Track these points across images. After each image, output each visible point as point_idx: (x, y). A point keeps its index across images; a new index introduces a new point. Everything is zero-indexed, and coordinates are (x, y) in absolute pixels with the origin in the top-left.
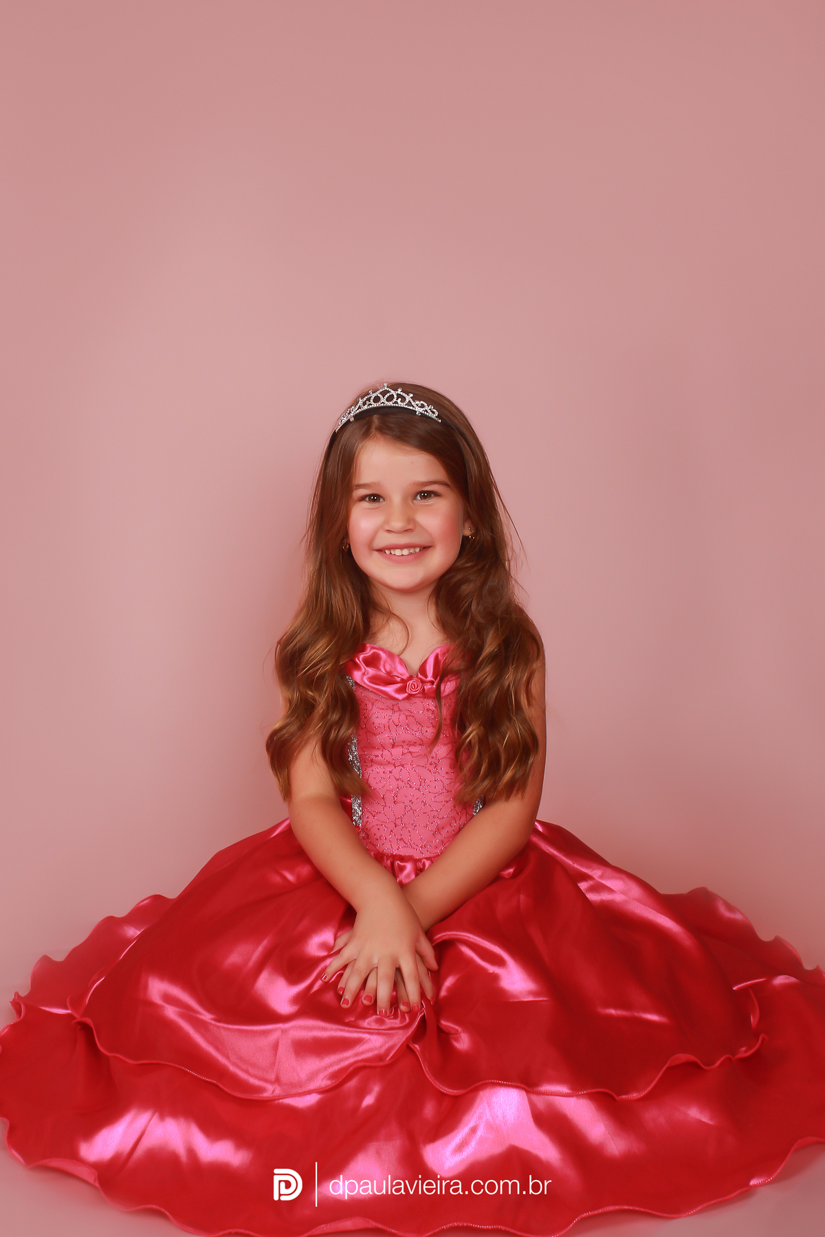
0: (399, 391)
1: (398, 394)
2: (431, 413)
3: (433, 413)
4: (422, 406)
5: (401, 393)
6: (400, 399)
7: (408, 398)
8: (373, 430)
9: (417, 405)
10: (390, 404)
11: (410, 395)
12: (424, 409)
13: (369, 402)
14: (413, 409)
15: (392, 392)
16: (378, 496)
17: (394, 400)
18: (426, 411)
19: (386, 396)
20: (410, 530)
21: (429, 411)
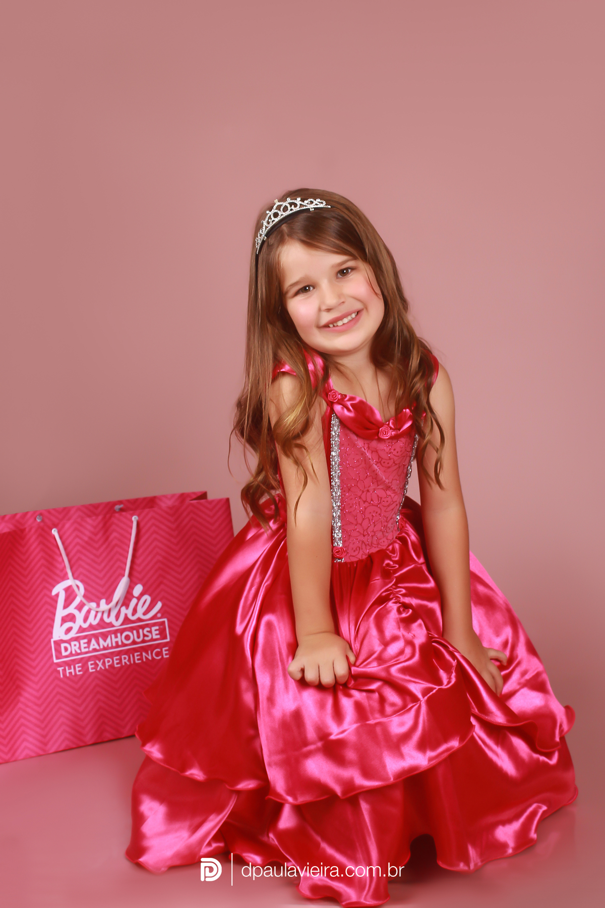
0: (289, 200)
1: (289, 203)
2: (320, 205)
7: (298, 202)
9: (307, 204)
11: (299, 199)
12: (314, 204)
13: (271, 219)
14: (306, 207)
15: (284, 204)
16: (309, 286)
17: (289, 208)
18: (317, 205)
19: (281, 209)
20: (343, 302)
21: (318, 203)
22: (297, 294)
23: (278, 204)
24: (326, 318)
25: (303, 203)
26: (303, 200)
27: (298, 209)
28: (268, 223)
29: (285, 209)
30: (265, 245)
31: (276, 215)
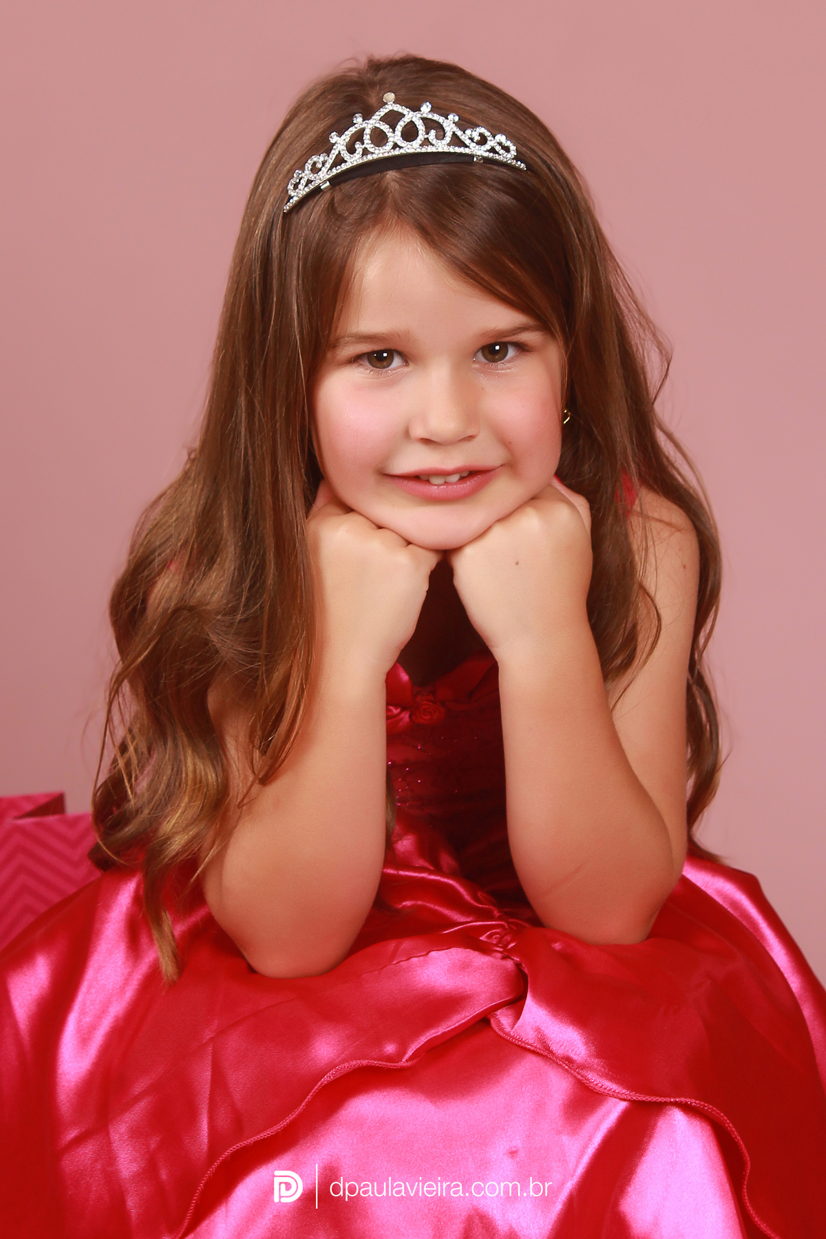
0: (426, 108)
1: (424, 119)
2: (502, 152)
3: (507, 149)
4: (483, 141)
5: (430, 116)
6: (433, 133)
7: (450, 124)
8: (388, 211)
9: (472, 139)
10: (413, 147)
11: (453, 117)
12: (488, 147)
13: (363, 144)
14: (467, 151)
15: (409, 116)
16: (392, 352)
17: (422, 135)
18: (493, 150)
19: (399, 128)
20: (471, 438)
21: (498, 148)
22: (356, 360)
23: (391, 106)
24: (413, 460)
25: (459, 133)
26: (463, 124)
27: (442, 146)
28: (351, 150)
29: (410, 133)
30: (321, 203)
31: (379, 138)
